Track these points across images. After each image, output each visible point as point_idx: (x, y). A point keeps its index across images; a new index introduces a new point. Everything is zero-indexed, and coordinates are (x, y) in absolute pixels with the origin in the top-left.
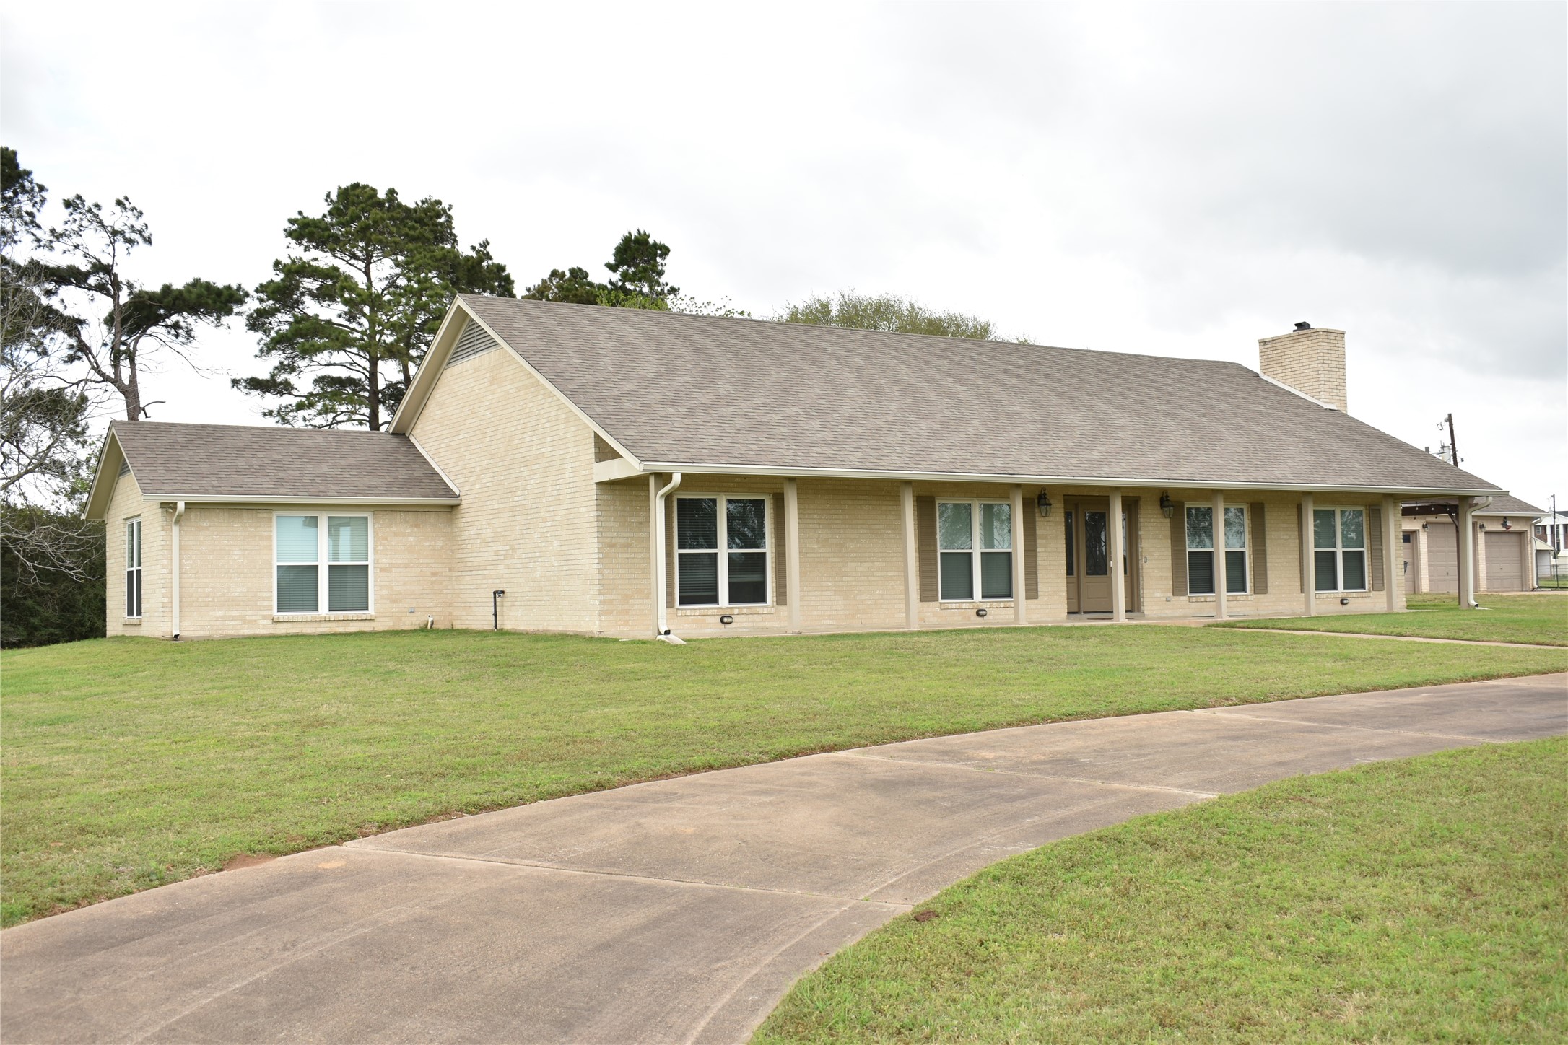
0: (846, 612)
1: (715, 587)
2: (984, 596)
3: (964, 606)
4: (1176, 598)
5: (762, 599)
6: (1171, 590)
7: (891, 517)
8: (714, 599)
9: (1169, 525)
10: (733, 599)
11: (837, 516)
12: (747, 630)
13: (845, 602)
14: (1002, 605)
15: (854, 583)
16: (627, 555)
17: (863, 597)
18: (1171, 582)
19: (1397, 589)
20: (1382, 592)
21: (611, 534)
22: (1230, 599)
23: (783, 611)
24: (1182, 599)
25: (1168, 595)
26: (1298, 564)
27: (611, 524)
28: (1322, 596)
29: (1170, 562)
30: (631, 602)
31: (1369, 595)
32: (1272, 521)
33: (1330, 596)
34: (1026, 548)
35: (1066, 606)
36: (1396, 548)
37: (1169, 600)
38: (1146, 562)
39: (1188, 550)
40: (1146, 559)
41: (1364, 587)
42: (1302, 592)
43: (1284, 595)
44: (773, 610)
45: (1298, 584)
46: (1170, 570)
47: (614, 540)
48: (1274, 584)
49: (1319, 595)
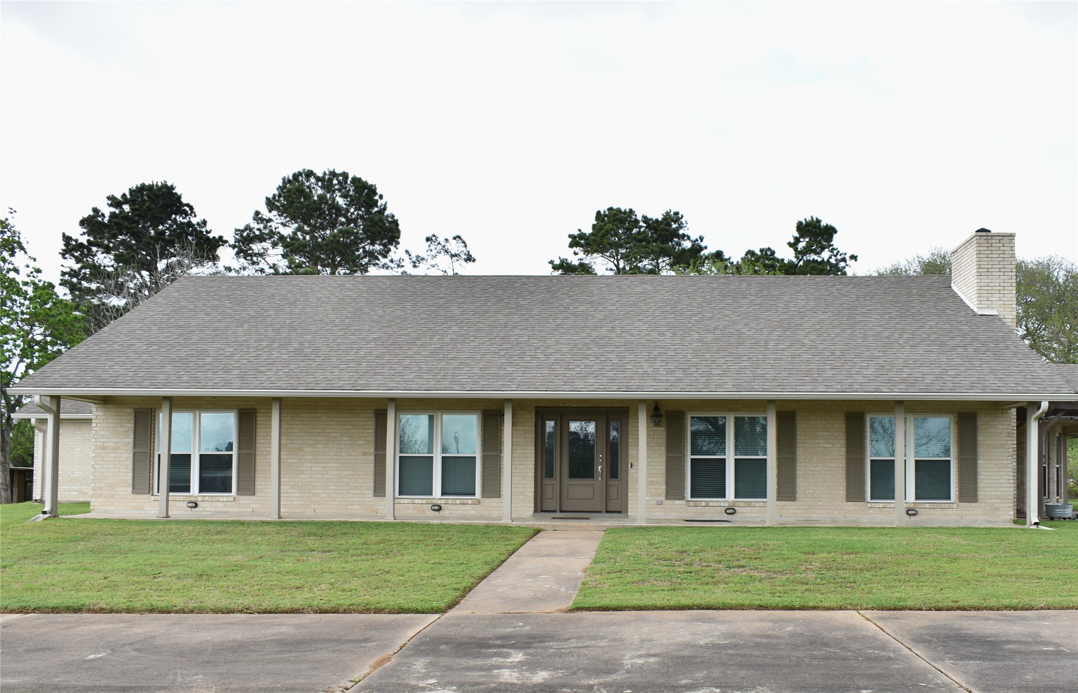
0: (300, 503)
1: (189, 480)
2: (443, 494)
3: (417, 501)
4: (669, 502)
5: (229, 490)
6: (664, 494)
7: (348, 427)
8: (187, 489)
9: (664, 433)
10: (201, 490)
11: (296, 427)
12: (210, 513)
13: (300, 495)
14: (458, 502)
15: (309, 480)
16: (115, 455)
17: (318, 491)
18: (664, 487)
19: (999, 501)
20: (973, 504)
21: (103, 440)
22: (741, 504)
23: (245, 500)
24: (677, 502)
25: (660, 498)
26: (844, 472)
27: (103, 433)
28: (877, 506)
29: (664, 467)
30: (116, 488)
31: (955, 506)
32: (808, 430)
33: (888, 506)
34: (486, 454)
35: (533, 505)
36: (1001, 458)
37: (660, 503)
38: (631, 467)
39: (689, 457)
40: (632, 464)
41: (949, 498)
42: (847, 501)
43: (820, 503)
44: (232, 499)
45: (842, 492)
46: (664, 475)
47: (105, 444)
48: (807, 492)
49: (873, 504)
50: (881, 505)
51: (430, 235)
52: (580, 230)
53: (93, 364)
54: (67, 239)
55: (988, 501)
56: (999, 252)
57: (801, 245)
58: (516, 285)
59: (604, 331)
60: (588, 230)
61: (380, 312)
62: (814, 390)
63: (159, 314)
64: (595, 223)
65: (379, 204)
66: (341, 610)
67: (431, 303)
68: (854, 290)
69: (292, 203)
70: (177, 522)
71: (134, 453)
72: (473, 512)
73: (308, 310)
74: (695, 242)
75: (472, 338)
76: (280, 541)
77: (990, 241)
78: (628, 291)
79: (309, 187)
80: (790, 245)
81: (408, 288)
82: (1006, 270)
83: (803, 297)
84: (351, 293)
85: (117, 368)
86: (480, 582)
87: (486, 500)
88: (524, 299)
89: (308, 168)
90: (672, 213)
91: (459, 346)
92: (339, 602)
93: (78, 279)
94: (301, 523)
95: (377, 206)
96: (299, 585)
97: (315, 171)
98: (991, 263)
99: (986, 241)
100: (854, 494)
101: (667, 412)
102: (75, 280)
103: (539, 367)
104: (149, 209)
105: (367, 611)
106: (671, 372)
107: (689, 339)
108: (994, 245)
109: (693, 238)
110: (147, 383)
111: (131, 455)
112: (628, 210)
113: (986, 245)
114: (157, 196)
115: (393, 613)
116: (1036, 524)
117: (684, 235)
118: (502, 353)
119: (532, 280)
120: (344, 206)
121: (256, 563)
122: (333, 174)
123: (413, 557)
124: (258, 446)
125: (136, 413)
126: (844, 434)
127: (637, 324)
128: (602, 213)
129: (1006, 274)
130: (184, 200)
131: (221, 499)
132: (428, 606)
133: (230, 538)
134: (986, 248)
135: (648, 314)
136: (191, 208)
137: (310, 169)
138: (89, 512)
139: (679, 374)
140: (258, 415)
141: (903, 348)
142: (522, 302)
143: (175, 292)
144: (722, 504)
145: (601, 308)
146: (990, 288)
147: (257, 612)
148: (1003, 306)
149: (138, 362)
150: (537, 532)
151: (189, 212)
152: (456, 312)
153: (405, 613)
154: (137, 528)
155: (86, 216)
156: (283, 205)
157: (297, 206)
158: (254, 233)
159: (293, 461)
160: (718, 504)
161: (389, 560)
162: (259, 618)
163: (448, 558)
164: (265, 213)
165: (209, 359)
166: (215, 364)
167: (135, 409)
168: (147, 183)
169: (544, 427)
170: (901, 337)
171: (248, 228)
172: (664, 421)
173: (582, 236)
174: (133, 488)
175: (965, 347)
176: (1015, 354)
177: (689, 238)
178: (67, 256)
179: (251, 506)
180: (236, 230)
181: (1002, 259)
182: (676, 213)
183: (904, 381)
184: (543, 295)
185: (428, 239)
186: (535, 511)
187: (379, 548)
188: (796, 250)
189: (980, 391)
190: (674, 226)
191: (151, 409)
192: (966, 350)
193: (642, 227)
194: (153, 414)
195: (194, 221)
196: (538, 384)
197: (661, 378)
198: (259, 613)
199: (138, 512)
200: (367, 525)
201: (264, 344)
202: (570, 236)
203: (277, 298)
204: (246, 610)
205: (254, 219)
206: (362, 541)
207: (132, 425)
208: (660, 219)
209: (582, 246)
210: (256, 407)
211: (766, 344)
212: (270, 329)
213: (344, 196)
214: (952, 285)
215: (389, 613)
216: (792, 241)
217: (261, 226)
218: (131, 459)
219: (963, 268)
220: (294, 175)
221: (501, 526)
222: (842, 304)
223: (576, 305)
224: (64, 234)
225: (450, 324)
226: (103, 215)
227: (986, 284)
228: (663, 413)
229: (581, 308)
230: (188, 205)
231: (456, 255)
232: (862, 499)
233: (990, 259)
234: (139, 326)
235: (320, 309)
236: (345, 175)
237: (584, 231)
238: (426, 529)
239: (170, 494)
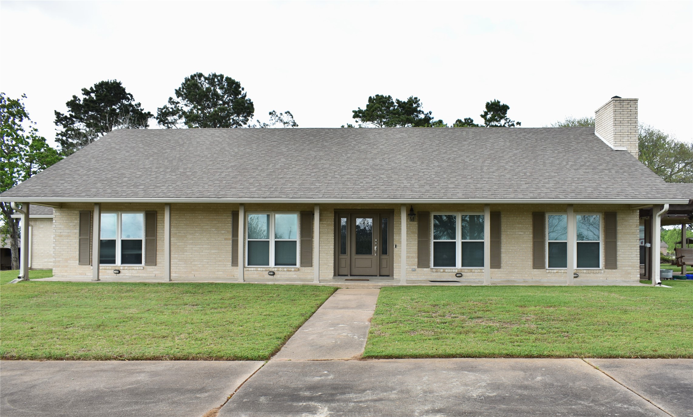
0: (185, 270)
1: (114, 256)
2: (276, 264)
3: (259, 269)
4: (420, 269)
5: (140, 262)
6: (416, 265)
7: (215, 222)
8: (114, 262)
9: (417, 225)
10: (123, 262)
11: (182, 222)
12: (128, 277)
13: (185, 265)
14: (285, 269)
15: (191, 256)
16: (68, 241)
17: (196, 263)
18: (416, 260)
19: (631, 268)
20: (614, 270)
21: (60, 231)
22: (466, 271)
23: (150, 268)
24: (425, 269)
25: (414, 267)
26: (532, 250)
27: (60, 226)
28: (553, 271)
29: (416, 248)
30: (69, 262)
31: (602, 271)
32: (508, 223)
33: (560, 271)
34: (302, 239)
35: (333, 271)
36: (632, 241)
37: (414, 270)
38: (396, 247)
39: (432, 241)
40: (396, 245)
41: (598, 266)
42: (534, 268)
43: (516, 270)
44: (142, 268)
45: (530, 263)
46: (417, 252)
47: (62, 234)
48: (508, 263)
49: (550, 271)
50: (555, 271)
51: (271, 111)
52: (359, 108)
53: (51, 182)
54: (58, 114)
55: (623, 268)
56: (628, 111)
57: (489, 116)
58: (321, 133)
59: (377, 161)
60: (364, 108)
61: (236, 150)
62: (515, 197)
63: (97, 152)
64: (368, 103)
65: (242, 93)
66: (191, 357)
67: (268, 144)
68: (534, 136)
69: (190, 92)
70: (103, 284)
71: (80, 239)
72: (295, 276)
73: (191, 149)
74: (426, 115)
75: (294, 166)
76: (166, 297)
77: (622, 104)
78: (392, 137)
79: (200, 83)
80: (482, 116)
81: (254, 136)
82: (632, 122)
83: (502, 140)
84: (219, 139)
85: (66, 184)
86: (297, 331)
87: (303, 268)
88: (327, 142)
89: (199, 72)
90: (413, 98)
91: (285, 170)
92: (190, 351)
93: (66, 138)
94: (183, 284)
95: (240, 94)
96: (165, 335)
97: (203, 74)
98: (622, 117)
99: (619, 104)
100: (538, 264)
101: (418, 212)
102: (64, 138)
103: (337, 183)
104: (106, 95)
105: (209, 358)
106: (422, 186)
107: (432, 165)
108: (624, 106)
109: (425, 113)
110: (84, 194)
111: (78, 240)
112: (387, 96)
113: (619, 106)
114: (111, 88)
115: (230, 360)
116: (659, 283)
117: (420, 111)
118: (313, 174)
119: (332, 130)
120: (221, 94)
121: (143, 315)
122: (215, 76)
123: (251, 310)
124: (158, 234)
125: (80, 214)
126: (532, 226)
127: (398, 156)
128: (372, 98)
129: (632, 124)
130: (127, 91)
131: (135, 268)
132: (256, 354)
133: (134, 295)
134: (619, 108)
135: (405, 150)
136: (132, 96)
137: (201, 72)
138: (52, 276)
139: (427, 187)
140: (158, 215)
141: (569, 170)
142: (326, 144)
143: (109, 138)
144: (454, 271)
145: (375, 147)
146: (622, 133)
147: (127, 359)
148: (630, 145)
149: (80, 181)
150: (336, 289)
151: (130, 98)
152: (284, 150)
153: (238, 360)
154: (75, 288)
155: (69, 100)
156: (185, 94)
157: (193, 94)
158: (169, 110)
159: (180, 244)
160: (451, 271)
161: (235, 313)
162: (127, 364)
163: (276, 310)
164: (175, 99)
165: (126, 179)
166: (129, 182)
167: (80, 211)
168: (105, 80)
169: (340, 221)
170: (567, 164)
171: (165, 107)
172: (416, 217)
173: (360, 111)
174: (79, 261)
175: (609, 170)
176: (642, 174)
177: (423, 113)
178: (58, 124)
179: (154, 272)
180: (159, 109)
181: (630, 115)
182: (416, 98)
183: (573, 191)
184: (338, 139)
185: (270, 113)
186: (335, 275)
187: (231, 303)
188: (486, 119)
189: (624, 197)
190: (414, 106)
191: (90, 211)
192: (610, 172)
193: (396, 106)
194: (92, 214)
195: (133, 103)
196: (336, 194)
197: (415, 190)
198: (129, 360)
199: (83, 276)
200: (225, 285)
201: (161, 170)
202: (353, 111)
203: (172, 142)
204: (120, 358)
205: (169, 102)
206: (220, 297)
207: (79, 222)
208: (406, 102)
209: (360, 117)
210: (157, 210)
211: (482, 169)
212: (166, 161)
213: (221, 88)
214: (595, 133)
215: (227, 360)
216: (483, 114)
217: (173, 106)
218: (78, 243)
219: (603, 121)
220: (191, 76)
221: (312, 286)
222: (527, 144)
223: (360, 145)
224: (55, 111)
225: (280, 157)
226: (79, 99)
227: (620, 131)
228: (416, 213)
229: (363, 147)
230: (129, 94)
231: (287, 123)
232: (543, 267)
233: (622, 115)
234: (84, 159)
235: (198, 148)
236: (222, 76)
237: (361, 109)
238: (263, 288)
239: (100, 265)
